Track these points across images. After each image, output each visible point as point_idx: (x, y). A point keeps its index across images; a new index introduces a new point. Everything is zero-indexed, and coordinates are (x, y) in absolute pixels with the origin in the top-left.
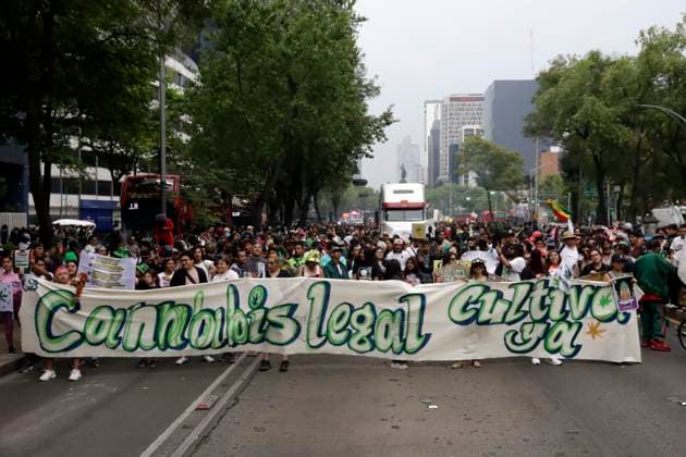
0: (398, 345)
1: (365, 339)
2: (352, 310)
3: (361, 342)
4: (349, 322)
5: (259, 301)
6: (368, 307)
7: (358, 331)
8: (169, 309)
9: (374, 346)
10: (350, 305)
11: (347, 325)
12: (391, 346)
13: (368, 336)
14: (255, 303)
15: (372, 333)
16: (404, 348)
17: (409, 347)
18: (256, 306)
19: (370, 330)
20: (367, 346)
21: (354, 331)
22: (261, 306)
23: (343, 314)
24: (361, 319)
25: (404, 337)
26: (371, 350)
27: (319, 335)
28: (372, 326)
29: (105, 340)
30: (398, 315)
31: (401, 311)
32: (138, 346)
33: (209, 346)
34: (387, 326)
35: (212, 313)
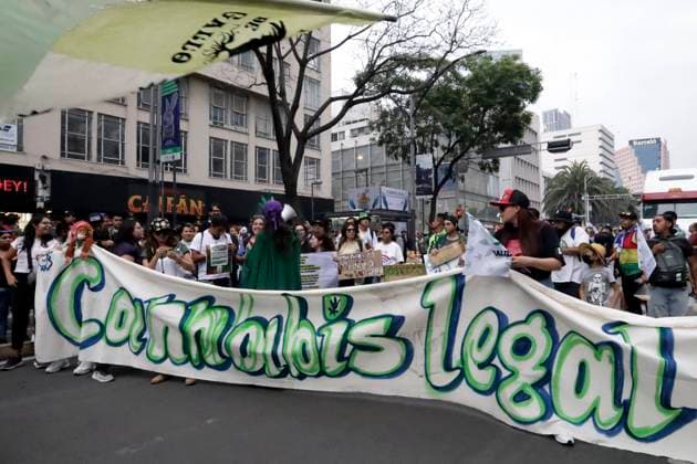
0: (609, 413)
1: (530, 391)
2: (504, 326)
3: (521, 397)
4: (495, 351)
5: (339, 308)
6: (538, 321)
7: (513, 373)
8: (203, 313)
9: (550, 409)
10: (500, 315)
11: (492, 357)
12: (593, 413)
13: (538, 385)
14: (333, 311)
15: (547, 378)
16: (623, 424)
17: (636, 422)
18: (332, 317)
19: (541, 372)
20: (533, 409)
21: (505, 373)
22: (343, 317)
23: (487, 331)
24: (522, 346)
25: (625, 396)
26: (544, 418)
27: (448, 367)
28: (548, 364)
29: (127, 339)
30: (607, 352)
31: (612, 345)
32: (167, 355)
33: (261, 372)
34: (582, 367)
35: (264, 324)
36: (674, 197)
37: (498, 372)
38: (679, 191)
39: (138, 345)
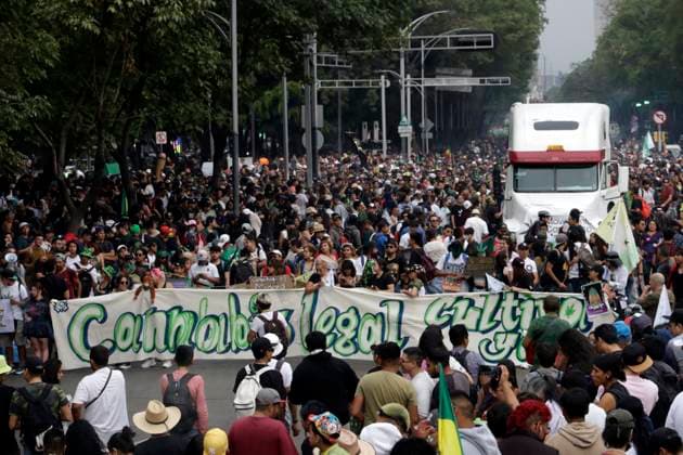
1: (350, 342)
2: (338, 314)
3: (346, 345)
4: (335, 326)
6: (352, 311)
7: (343, 334)
8: (178, 316)
9: (357, 348)
10: (336, 310)
11: (333, 329)
13: (352, 340)
15: (356, 336)
19: (353, 334)
20: (351, 349)
21: (339, 335)
23: (329, 319)
24: (346, 322)
26: (355, 352)
28: (356, 329)
29: (131, 345)
30: (379, 318)
31: (382, 314)
32: (154, 348)
33: (214, 350)
34: (370, 329)
35: (216, 318)
36: (555, 159)
37: (336, 335)
38: (560, 150)
39: (137, 346)
